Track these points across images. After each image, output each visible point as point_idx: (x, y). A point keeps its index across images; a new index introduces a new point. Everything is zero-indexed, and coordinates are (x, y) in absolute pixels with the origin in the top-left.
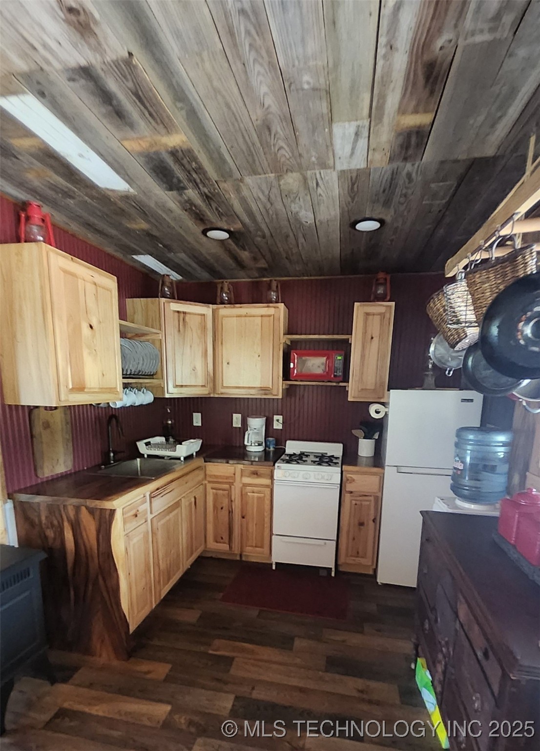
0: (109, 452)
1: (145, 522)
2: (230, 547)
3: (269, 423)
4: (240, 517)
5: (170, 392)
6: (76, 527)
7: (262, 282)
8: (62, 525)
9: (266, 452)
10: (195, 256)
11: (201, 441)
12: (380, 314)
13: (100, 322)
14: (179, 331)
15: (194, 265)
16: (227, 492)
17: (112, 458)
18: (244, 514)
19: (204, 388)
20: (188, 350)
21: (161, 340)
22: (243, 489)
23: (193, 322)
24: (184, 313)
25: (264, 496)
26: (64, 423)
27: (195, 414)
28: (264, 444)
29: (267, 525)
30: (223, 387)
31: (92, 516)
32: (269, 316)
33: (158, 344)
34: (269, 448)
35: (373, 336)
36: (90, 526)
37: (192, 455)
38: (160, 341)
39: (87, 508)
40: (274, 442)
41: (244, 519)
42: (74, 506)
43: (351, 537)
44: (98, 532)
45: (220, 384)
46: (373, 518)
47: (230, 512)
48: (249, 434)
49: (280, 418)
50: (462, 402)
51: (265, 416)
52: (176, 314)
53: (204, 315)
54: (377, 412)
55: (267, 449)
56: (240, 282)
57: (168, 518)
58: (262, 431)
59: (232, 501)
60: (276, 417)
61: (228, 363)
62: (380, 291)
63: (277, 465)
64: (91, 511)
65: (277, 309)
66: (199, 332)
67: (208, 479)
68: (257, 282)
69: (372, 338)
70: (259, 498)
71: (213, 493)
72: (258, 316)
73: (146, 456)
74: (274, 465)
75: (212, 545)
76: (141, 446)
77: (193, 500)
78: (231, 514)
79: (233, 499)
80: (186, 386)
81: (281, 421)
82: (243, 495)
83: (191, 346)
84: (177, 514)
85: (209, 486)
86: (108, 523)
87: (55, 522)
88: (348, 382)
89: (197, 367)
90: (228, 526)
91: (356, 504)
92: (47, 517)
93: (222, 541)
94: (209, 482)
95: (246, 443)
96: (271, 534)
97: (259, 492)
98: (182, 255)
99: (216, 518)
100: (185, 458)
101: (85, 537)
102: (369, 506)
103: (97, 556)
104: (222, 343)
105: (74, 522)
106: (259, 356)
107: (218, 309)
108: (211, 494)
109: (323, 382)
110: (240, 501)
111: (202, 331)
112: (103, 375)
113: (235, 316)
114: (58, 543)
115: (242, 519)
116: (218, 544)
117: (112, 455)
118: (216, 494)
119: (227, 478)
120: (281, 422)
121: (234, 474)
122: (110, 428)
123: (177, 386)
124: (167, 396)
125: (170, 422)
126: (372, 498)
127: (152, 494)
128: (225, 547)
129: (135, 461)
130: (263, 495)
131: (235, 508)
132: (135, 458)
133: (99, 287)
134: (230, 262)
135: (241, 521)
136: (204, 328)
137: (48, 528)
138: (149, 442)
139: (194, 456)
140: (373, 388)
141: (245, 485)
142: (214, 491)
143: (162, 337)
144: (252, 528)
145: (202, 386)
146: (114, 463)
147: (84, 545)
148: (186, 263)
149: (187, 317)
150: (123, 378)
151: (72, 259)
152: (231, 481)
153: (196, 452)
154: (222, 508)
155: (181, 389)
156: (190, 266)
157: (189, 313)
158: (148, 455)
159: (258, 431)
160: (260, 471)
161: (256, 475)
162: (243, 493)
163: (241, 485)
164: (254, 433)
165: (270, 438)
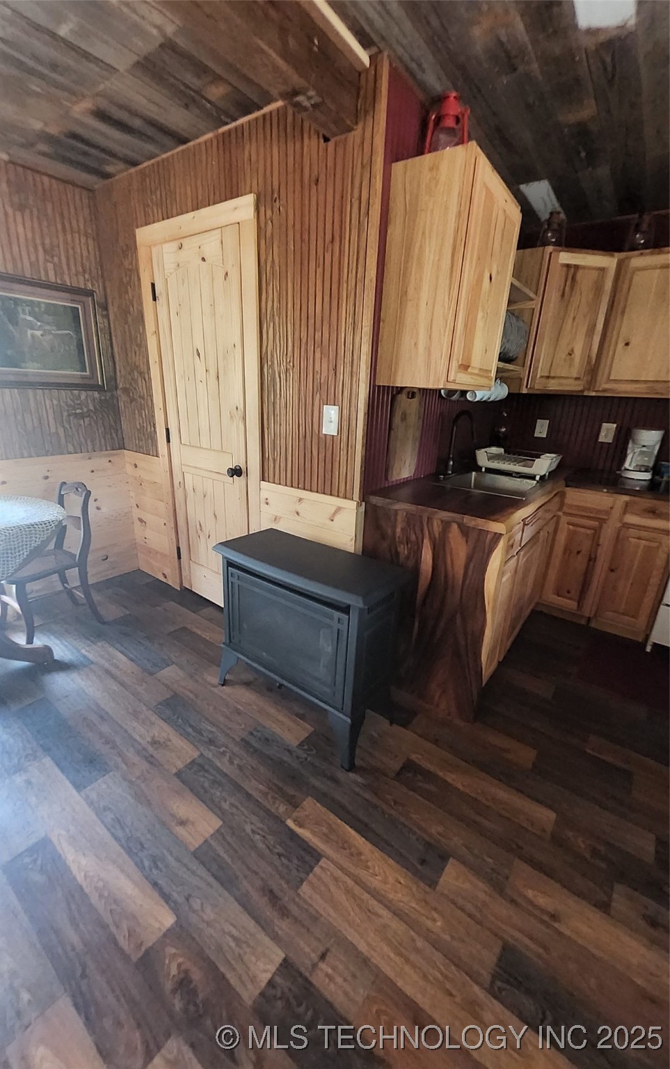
0: (449, 459)
1: (517, 554)
2: (580, 605)
6: (440, 549)
8: (421, 543)
9: (653, 482)
11: (560, 457)
13: (499, 272)
14: (563, 295)
16: (593, 531)
17: (450, 467)
19: (577, 382)
20: (568, 324)
21: (534, 309)
22: (622, 531)
23: (585, 282)
24: (577, 267)
25: (659, 547)
26: (417, 417)
27: (537, 422)
30: (608, 381)
31: (464, 539)
33: (526, 317)
34: (661, 478)
36: (459, 549)
38: (532, 311)
39: (460, 526)
41: (613, 573)
42: (442, 521)
44: (470, 559)
45: (605, 376)
47: (592, 559)
52: (565, 269)
53: (604, 269)
55: (657, 478)
58: (655, 451)
61: (627, 344)
64: (465, 531)
66: (591, 295)
67: (565, 509)
70: (647, 547)
71: (569, 529)
73: (483, 470)
75: (551, 598)
76: (481, 456)
78: (592, 561)
80: (555, 377)
82: (619, 540)
83: (574, 319)
85: (564, 519)
86: (486, 551)
87: (413, 537)
89: (576, 351)
90: (583, 577)
92: (402, 529)
94: (565, 513)
95: (627, 466)
97: (650, 539)
99: (566, 563)
100: (542, 478)
101: (449, 562)
103: (460, 589)
105: (437, 539)
107: (627, 258)
110: (612, 546)
111: (595, 293)
112: (485, 352)
113: (658, 266)
114: (411, 563)
115: (609, 572)
116: (560, 598)
117: (451, 463)
118: (574, 532)
119: (599, 511)
121: (612, 508)
122: (455, 428)
123: (544, 377)
124: (525, 390)
125: (504, 430)
127: (527, 521)
128: (571, 604)
129: (469, 474)
130: (656, 544)
131: (601, 555)
132: (470, 471)
133: (508, 218)
135: (607, 575)
136: (598, 291)
137: (401, 542)
141: (627, 526)
142: (571, 527)
143: (537, 304)
144: (624, 587)
145: (576, 378)
146: (452, 473)
147: (446, 571)
149: (580, 274)
150: (499, 360)
152: (604, 517)
154: (578, 552)
155: (546, 381)
157: (584, 267)
158: (486, 468)
159: (649, 449)
160: (662, 510)
161: (652, 514)
162: (621, 537)
163: (620, 525)
164: (644, 451)
165: (665, 462)
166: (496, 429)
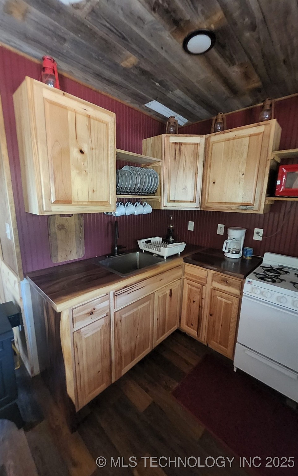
0: (115, 246)
1: (107, 315)
2: (198, 334)
3: (249, 235)
4: (208, 314)
5: (165, 206)
6: (48, 313)
7: (255, 108)
8: (43, 307)
9: (242, 259)
10: (188, 90)
11: (186, 244)
13: (92, 149)
14: (175, 158)
15: (193, 103)
16: (199, 290)
17: (116, 251)
18: (211, 313)
19: (193, 203)
20: (181, 173)
22: (213, 292)
23: (187, 151)
24: (181, 144)
25: (232, 304)
26: (78, 226)
27: (190, 222)
28: (241, 252)
29: (232, 330)
30: (208, 202)
32: (258, 134)
34: (246, 257)
36: (52, 316)
37: (178, 254)
38: (160, 167)
40: (252, 252)
41: (211, 317)
44: (55, 324)
47: (201, 307)
48: (227, 243)
49: (261, 231)
51: (245, 228)
52: (174, 145)
53: (197, 144)
55: (244, 257)
56: (235, 113)
57: (135, 310)
58: (241, 241)
59: (202, 299)
60: (256, 230)
61: (214, 183)
63: (247, 279)
65: (267, 126)
66: (192, 159)
67: (186, 275)
68: (251, 109)
70: (226, 304)
71: (189, 288)
72: (246, 137)
73: (143, 251)
74: (245, 278)
75: (184, 326)
76: (142, 244)
77: (168, 292)
78: (201, 309)
79: (204, 297)
80: (178, 201)
81: (261, 234)
82: (212, 296)
83: (184, 170)
84: (149, 305)
85: (186, 281)
86: (59, 320)
89: (188, 187)
90: (197, 318)
93: (191, 326)
94: (187, 279)
95: (224, 250)
96: (235, 341)
97: (228, 299)
98: (178, 92)
99: (189, 307)
100: (167, 258)
101: (51, 322)
104: (210, 166)
105: (46, 307)
106: (243, 174)
107: (210, 137)
108: (187, 287)
110: (209, 300)
111: (194, 157)
112: (93, 191)
113: (224, 140)
115: (210, 316)
116: (188, 327)
118: (191, 289)
119: (200, 279)
120: (262, 236)
121: (207, 277)
123: (170, 201)
124: (163, 208)
125: (171, 226)
127: (116, 293)
128: (194, 332)
129: (136, 254)
130: (231, 302)
131: (204, 306)
133: (94, 119)
134: (222, 88)
135: (209, 318)
136: (196, 155)
138: (150, 241)
139: (179, 255)
141: (215, 289)
142: (189, 286)
143: (162, 164)
144: (218, 326)
145: (191, 202)
146: (118, 254)
147: (51, 327)
148: (186, 102)
149: (183, 147)
150: (117, 194)
151: (64, 94)
152: (204, 282)
153: (181, 253)
154: (194, 302)
155: (174, 203)
156: (188, 104)
157: (185, 144)
158: (145, 251)
159: (236, 240)
160: (230, 281)
161: (226, 283)
162: (212, 295)
163: (212, 287)
164: (233, 242)
165: (248, 248)
166: (168, 226)
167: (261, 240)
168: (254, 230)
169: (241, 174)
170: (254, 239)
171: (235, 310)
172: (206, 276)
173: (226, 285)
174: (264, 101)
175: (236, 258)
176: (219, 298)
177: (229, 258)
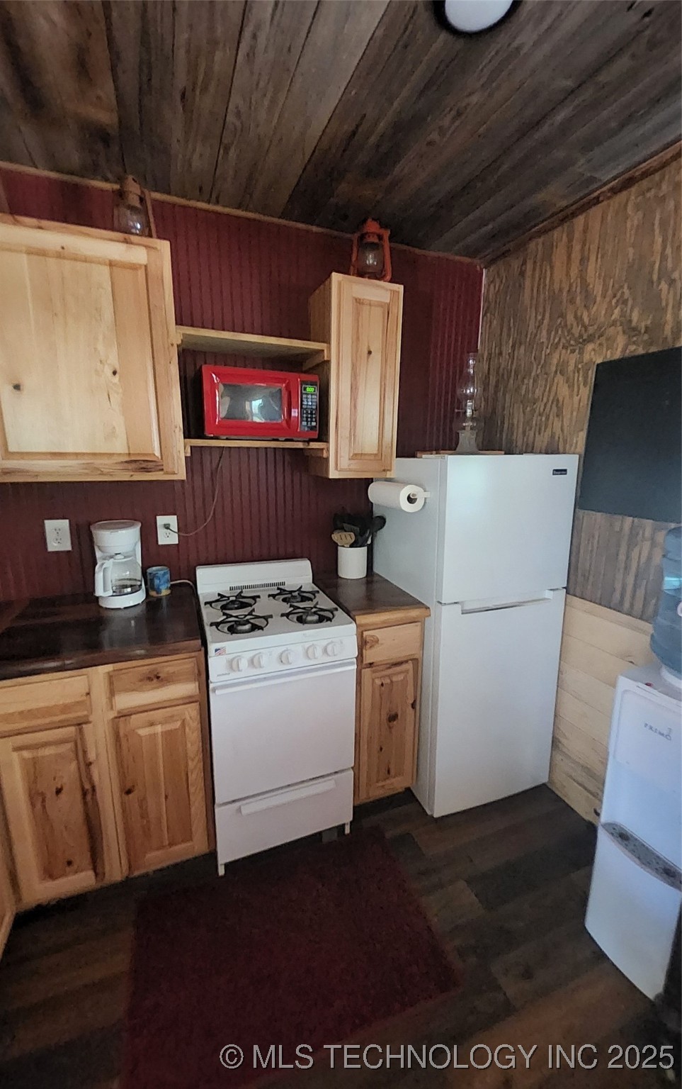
2: (99, 874)
3: (148, 536)
4: (118, 793)
12: (381, 305)
16: (71, 745)
18: (129, 784)
22: (122, 725)
28: (143, 585)
32: (133, 267)
34: (158, 591)
35: (372, 350)
40: (168, 576)
41: (131, 795)
43: (376, 747)
46: (411, 702)
48: (103, 570)
49: (172, 520)
50: (553, 474)
51: (137, 522)
54: (411, 500)
55: (153, 593)
59: (89, 764)
60: (161, 520)
62: (371, 260)
65: (152, 252)
69: (370, 353)
71: (24, 761)
72: (100, 263)
75: (39, 889)
78: (89, 797)
79: (92, 756)
81: (174, 527)
82: (120, 739)
88: (327, 441)
91: (382, 685)
93: (70, 870)
95: (99, 593)
97: (169, 719)
102: (404, 682)
106: (115, 373)
108: (17, 763)
109: (277, 440)
110: (114, 756)
115: (124, 796)
116: (59, 880)
118: (35, 760)
119: (66, 709)
120: (176, 530)
121: (88, 694)
126: (409, 666)
128: (81, 880)
131: (100, 781)
135: (123, 804)
140: (375, 452)
141: (125, 715)
144: (157, 808)
152: (81, 714)
154: (59, 792)
159: (125, 557)
160: (166, 670)
161: (155, 680)
162: (122, 734)
163: (113, 714)
164: (119, 563)
165: (154, 568)
167: (177, 542)
168: (156, 523)
169: (109, 373)
170: (160, 543)
171: (193, 735)
172: (87, 691)
173: (158, 688)
174: (120, 180)
175: (139, 604)
176: (143, 732)
177: (120, 609)
